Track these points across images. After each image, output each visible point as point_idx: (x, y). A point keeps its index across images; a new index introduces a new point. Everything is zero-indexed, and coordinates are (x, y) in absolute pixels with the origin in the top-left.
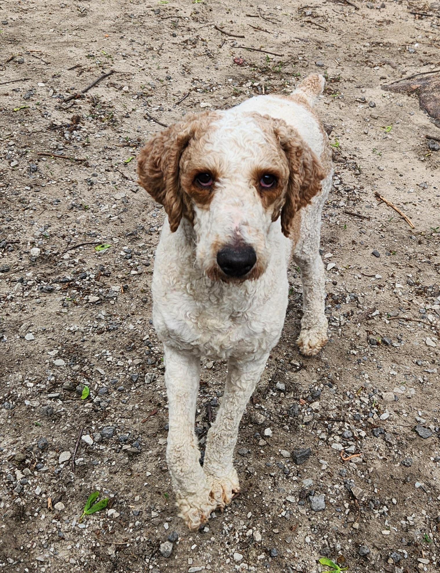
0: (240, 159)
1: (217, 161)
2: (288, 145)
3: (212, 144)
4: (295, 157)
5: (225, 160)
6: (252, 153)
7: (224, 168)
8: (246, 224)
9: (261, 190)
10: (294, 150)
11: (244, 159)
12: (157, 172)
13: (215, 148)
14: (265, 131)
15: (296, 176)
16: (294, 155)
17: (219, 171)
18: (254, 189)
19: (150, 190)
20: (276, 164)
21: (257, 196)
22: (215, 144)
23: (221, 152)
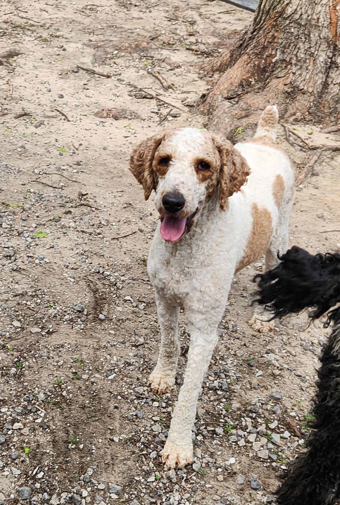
0: (187, 151)
1: (174, 150)
2: (221, 148)
3: (172, 141)
4: (225, 156)
5: (178, 150)
6: (195, 148)
7: (177, 155)
8: (183, 183)
9: (197, 170)
10: (225, 151)
11: (189, 151)
12: (141, 161)
13: (173, 144)
14: (206, 138)
15: (225, 167)
16: (225, 154)
17: (173, 156)
18: (193, 168)
19: (135, 174)
20: (209, 156)
21: (194, 172)
22: (174, 142)
23: (177, 146)
